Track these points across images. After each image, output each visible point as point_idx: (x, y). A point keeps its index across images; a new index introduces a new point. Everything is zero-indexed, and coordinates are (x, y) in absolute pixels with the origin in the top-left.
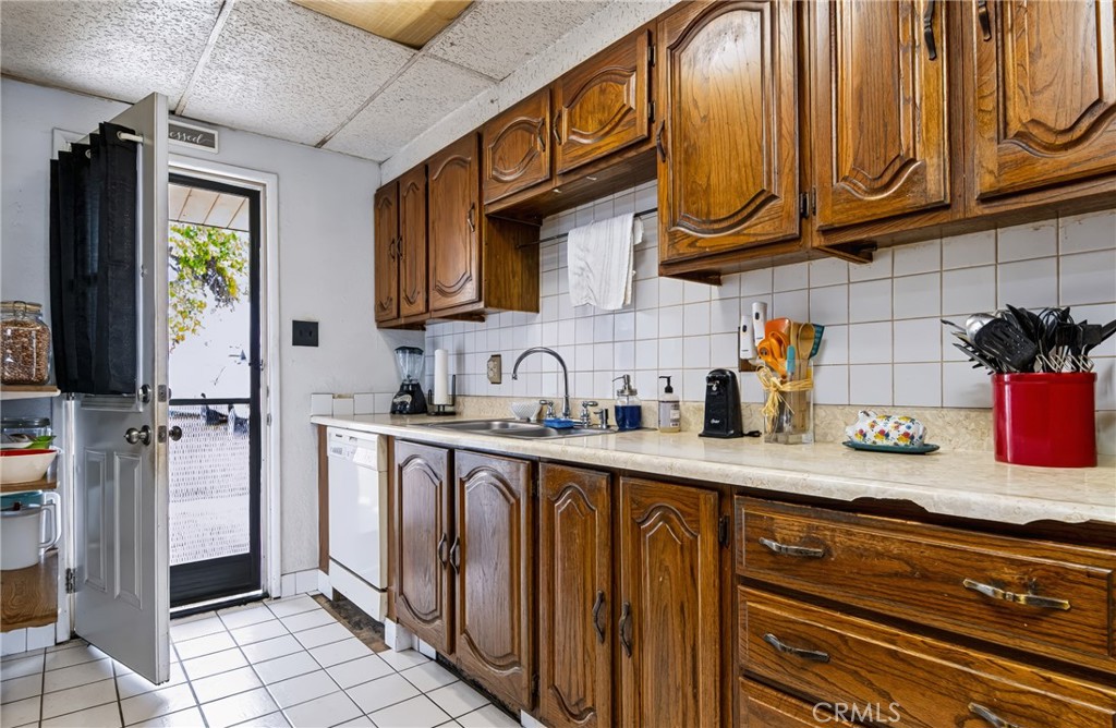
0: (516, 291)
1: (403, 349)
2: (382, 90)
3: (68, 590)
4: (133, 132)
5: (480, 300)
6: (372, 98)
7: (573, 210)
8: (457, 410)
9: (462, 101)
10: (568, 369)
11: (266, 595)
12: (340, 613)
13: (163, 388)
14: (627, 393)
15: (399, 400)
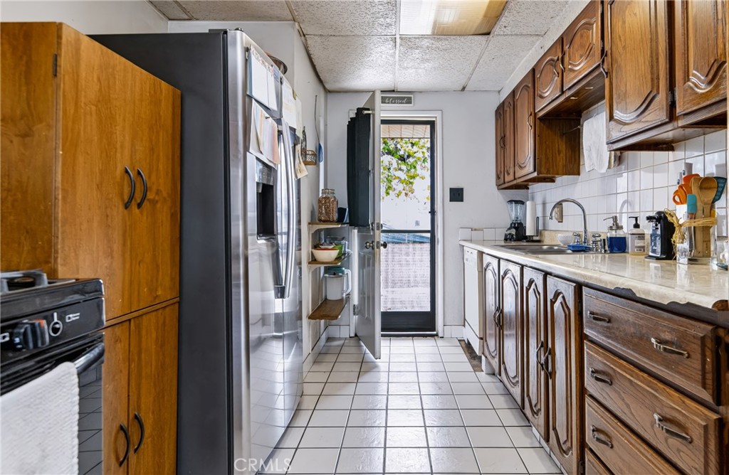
0: (561, 163)
1: (511, 201)
2: (480, 57)
3: (354, 314)
4: (368, 109)
5: (535, 171)
6: (477, 63)
7: (596, 106)
8: (542, 239)
9: (529, 50)
10: (587, 213)
11: (437, 335)
12: (468, 350)
13: (378, 224)
14: (614, 228)
15: (508, 232)
